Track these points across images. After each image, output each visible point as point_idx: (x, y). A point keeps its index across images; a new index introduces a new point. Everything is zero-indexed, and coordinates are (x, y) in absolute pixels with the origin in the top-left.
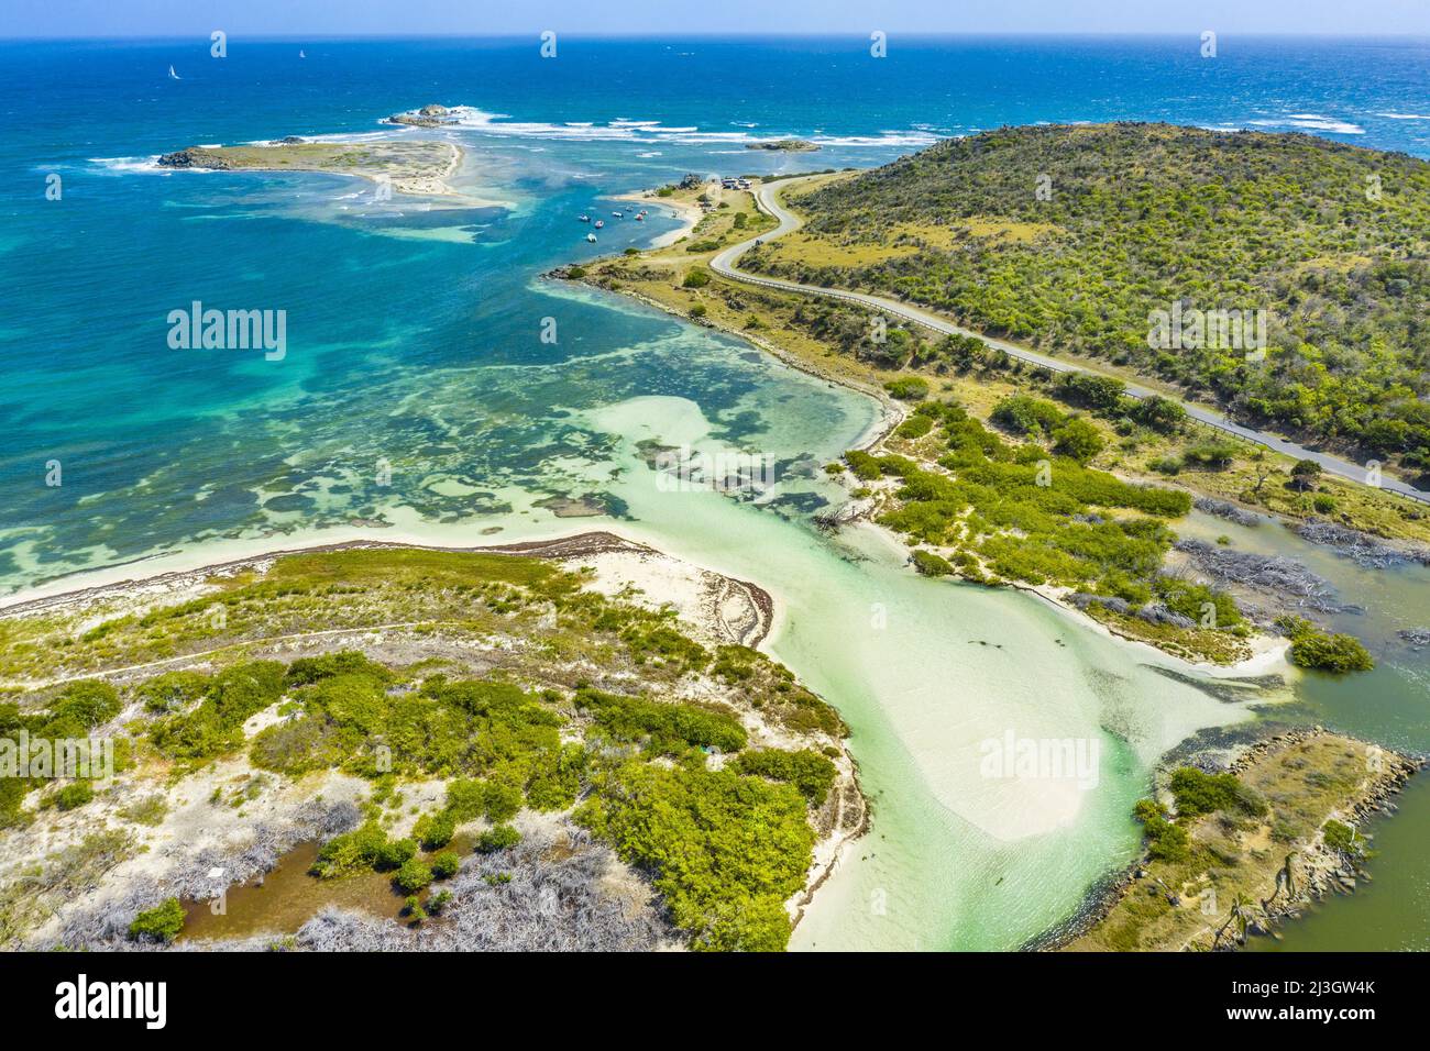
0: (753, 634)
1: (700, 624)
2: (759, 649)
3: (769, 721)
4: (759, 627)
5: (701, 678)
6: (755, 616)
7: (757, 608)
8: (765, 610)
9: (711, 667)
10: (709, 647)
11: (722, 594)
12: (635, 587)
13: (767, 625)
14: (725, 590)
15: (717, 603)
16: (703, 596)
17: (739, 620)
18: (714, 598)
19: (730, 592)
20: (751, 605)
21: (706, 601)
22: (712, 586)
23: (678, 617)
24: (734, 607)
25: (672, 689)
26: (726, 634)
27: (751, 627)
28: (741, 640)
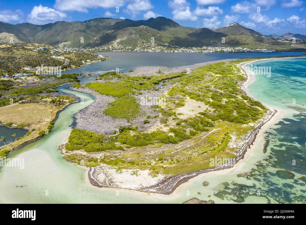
0: (92, 171)
1: (108, 170)
2: (89, 168)
3: (81, 154)
4: (91, 173)
5: (99, 158)
6: (94, 177)
7: (94, 179)
8: (92, 179)
9: (99, 160)
10: (102, 164)
11: (107, 180)
12: (135, 175)
13: (89, 175)
14: (107, 182)
15: (107, 177)
16: (113, 178)
17: (98, 174)
18: (109, 178)
19: (105, 182)
20: (97, 180)
21: (111, 177)
22: (112, 182)
23: (115, 170)
24: (101, 178)
25: (105, 155)
26: (99, 169)
27: (94, 173)
28: (95, 169)
